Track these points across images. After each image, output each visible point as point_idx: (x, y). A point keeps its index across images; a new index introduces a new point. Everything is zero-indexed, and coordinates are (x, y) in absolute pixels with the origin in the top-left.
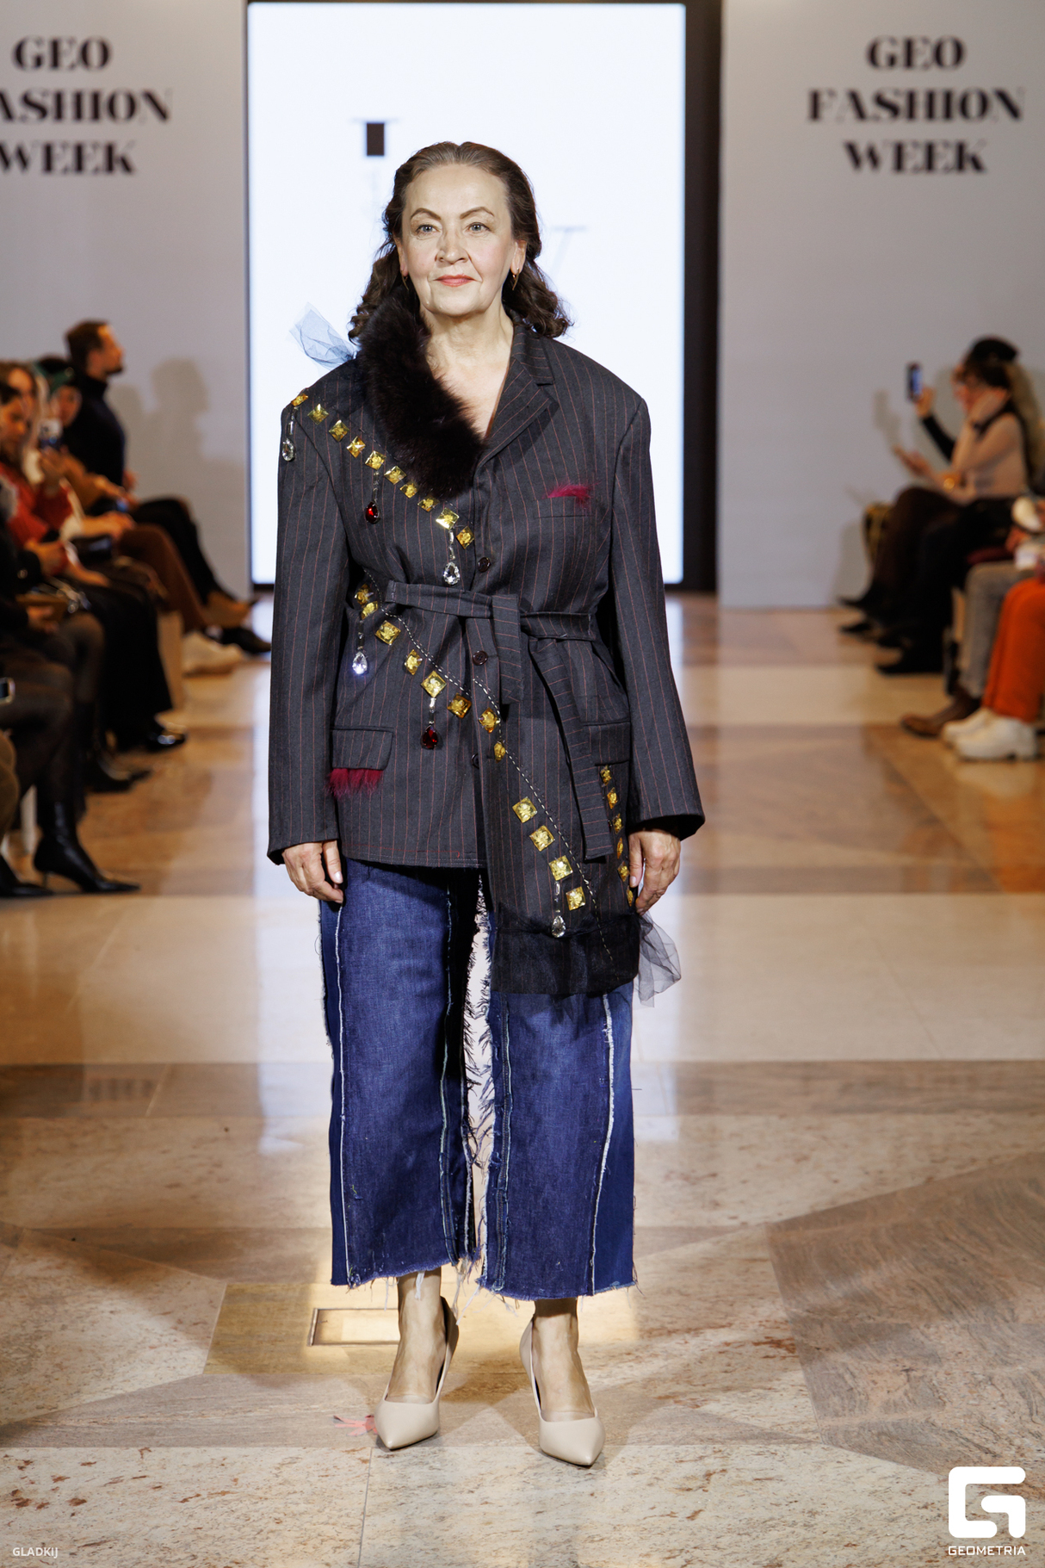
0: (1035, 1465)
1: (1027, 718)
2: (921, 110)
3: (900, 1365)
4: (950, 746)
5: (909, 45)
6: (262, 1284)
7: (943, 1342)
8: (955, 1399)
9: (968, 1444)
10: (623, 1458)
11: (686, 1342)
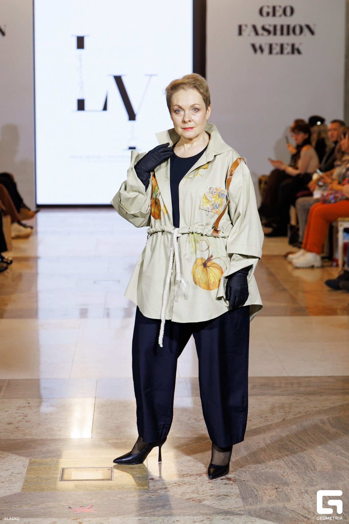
0: (323, 522)
1: (318, 253)
2: (278, 32)
3: (274, 487)
4: (290, 263)
5: (274, 8)
6: (43, 459)
7: (289, 478)
8: (294, 499)
9: (299, 515)
10: (174, 521)
11: (196, 479)
